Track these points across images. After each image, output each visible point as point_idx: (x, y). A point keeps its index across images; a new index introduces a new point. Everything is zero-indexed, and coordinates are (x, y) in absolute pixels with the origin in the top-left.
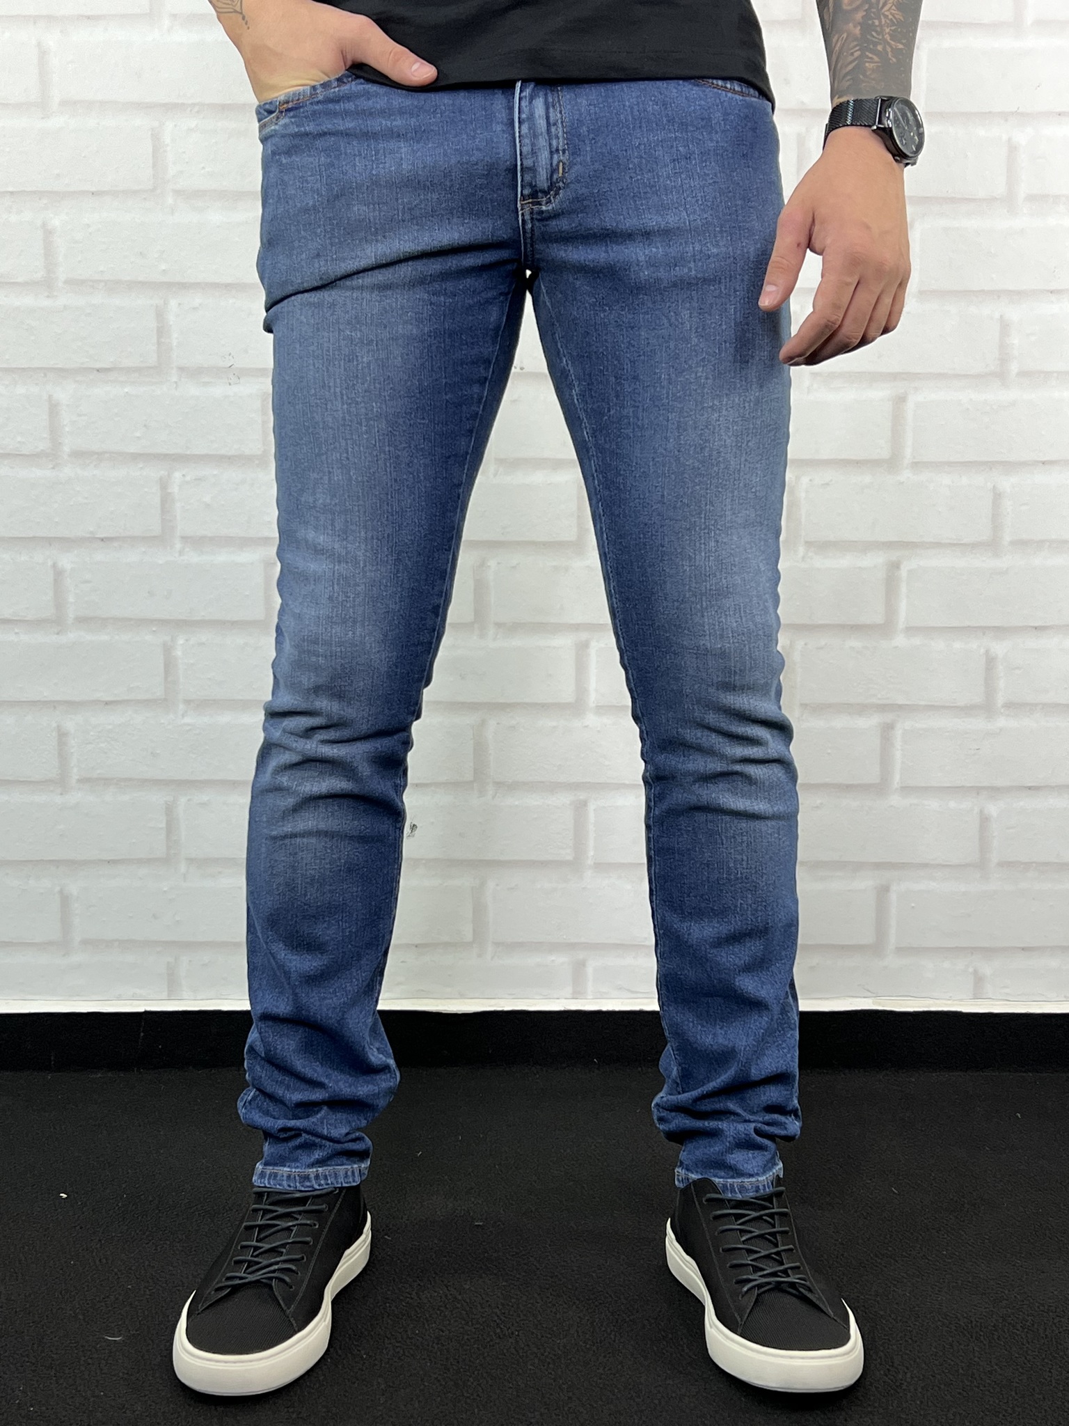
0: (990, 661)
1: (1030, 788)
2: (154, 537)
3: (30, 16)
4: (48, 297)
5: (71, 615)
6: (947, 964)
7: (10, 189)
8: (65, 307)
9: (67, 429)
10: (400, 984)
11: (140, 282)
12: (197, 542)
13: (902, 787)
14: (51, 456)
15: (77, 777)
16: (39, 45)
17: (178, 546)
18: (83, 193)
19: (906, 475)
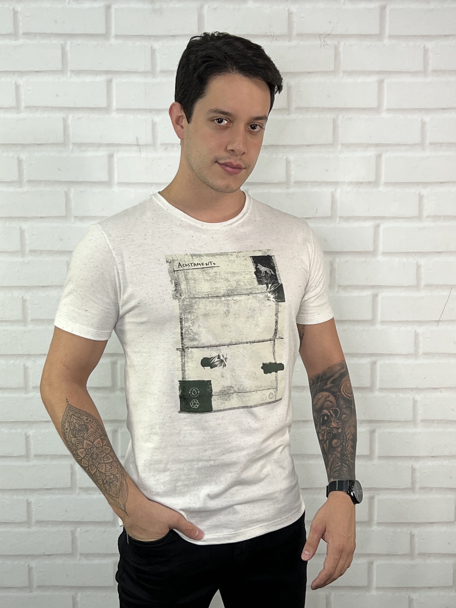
2: (69, 554)
3: (21, 354)
4: (27, 461)
5: (35, 585)
7: (13, 421)
8: (34, 465)
9: (34, 512)
12: (87, 555)
14: (28, 523)
16: (24, 365)
17: (79, 557)
18: (41, 422)
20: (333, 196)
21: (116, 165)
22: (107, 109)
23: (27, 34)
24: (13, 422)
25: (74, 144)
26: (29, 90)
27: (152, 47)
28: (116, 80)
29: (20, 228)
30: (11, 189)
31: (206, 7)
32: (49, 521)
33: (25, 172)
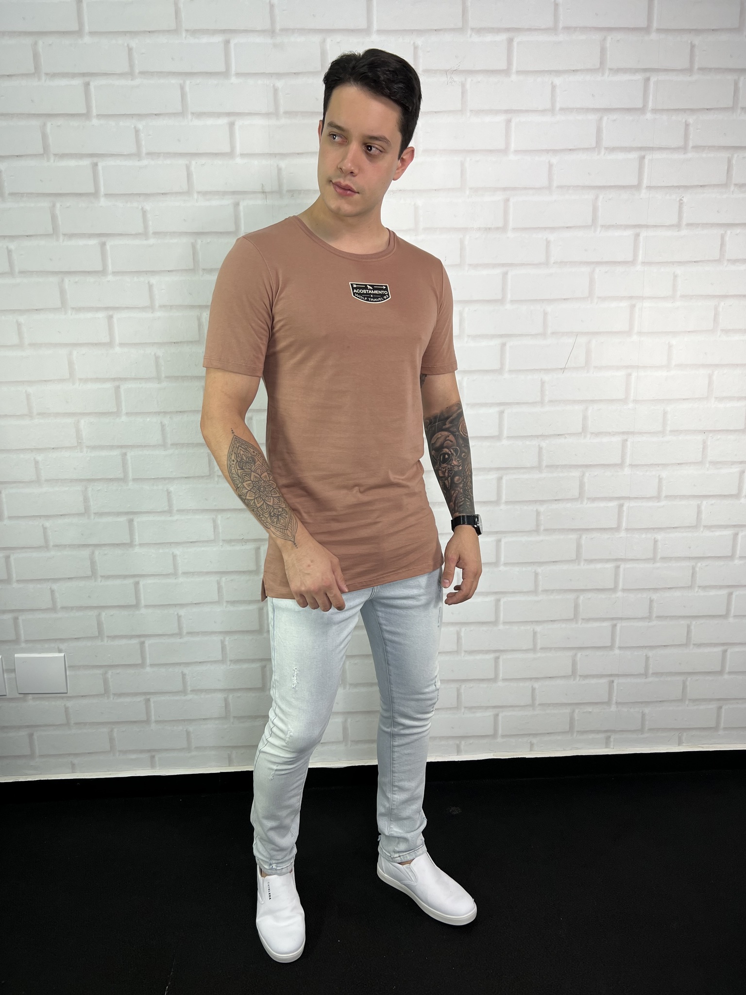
0: (535, 633)
1: (550, 678)
2: (216, 602)
3: (157, 412)
4: (170, 516)
5: (185, 631)
6: (520, 740)
7: (153, 477)
8: (177, 520)
9: (180, 564)
10: (317, 757)
11: (206, 510)
12: (232, 603)
13: (503, 679)
14: (174, 574)
15: (190, 690)
16: (161, 423)
17: (225, 604)
18: (181, 478)
19: (502, 568)
20: (462, 242)
21: (242, 214)
22: (231, 155)
23: (142, 73)
24: (154, 479)
25: (199, 193)
26: (149, 135)
27: (274, 86)
28: (239, 123)
29: (149, 282)
30: (137, 242)
31: (328, 40)
32: (194, 572)
33: (150, 223)
